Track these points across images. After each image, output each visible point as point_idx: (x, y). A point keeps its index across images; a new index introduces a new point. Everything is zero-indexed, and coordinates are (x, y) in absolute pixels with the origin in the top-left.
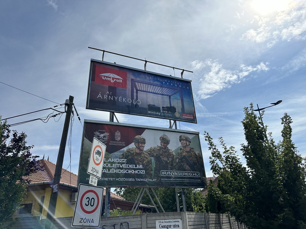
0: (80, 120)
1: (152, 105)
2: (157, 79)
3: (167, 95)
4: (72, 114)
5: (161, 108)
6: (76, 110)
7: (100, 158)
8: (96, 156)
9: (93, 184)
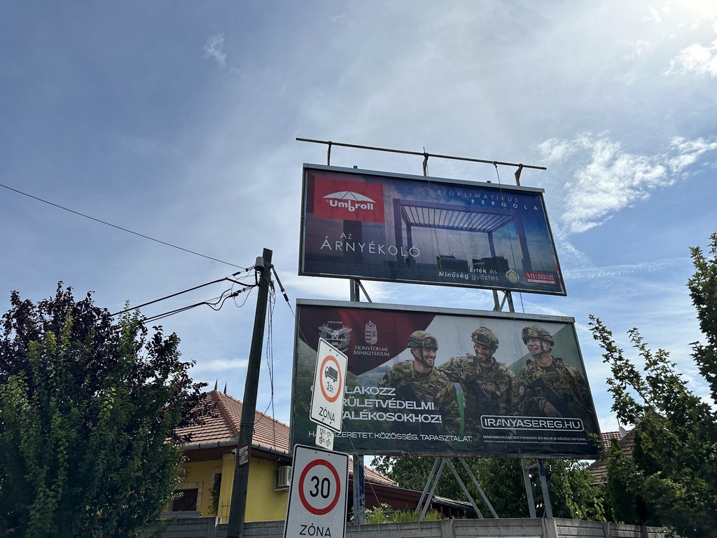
0: (287, 300)
1: (448, 257)
2: (456, 194)
3: (484, 231)
4: (270, 287)
5: (470, 263)
6: (277, 279)
7: (335, 385)
8: (327, 380)
9: (324, 445)
